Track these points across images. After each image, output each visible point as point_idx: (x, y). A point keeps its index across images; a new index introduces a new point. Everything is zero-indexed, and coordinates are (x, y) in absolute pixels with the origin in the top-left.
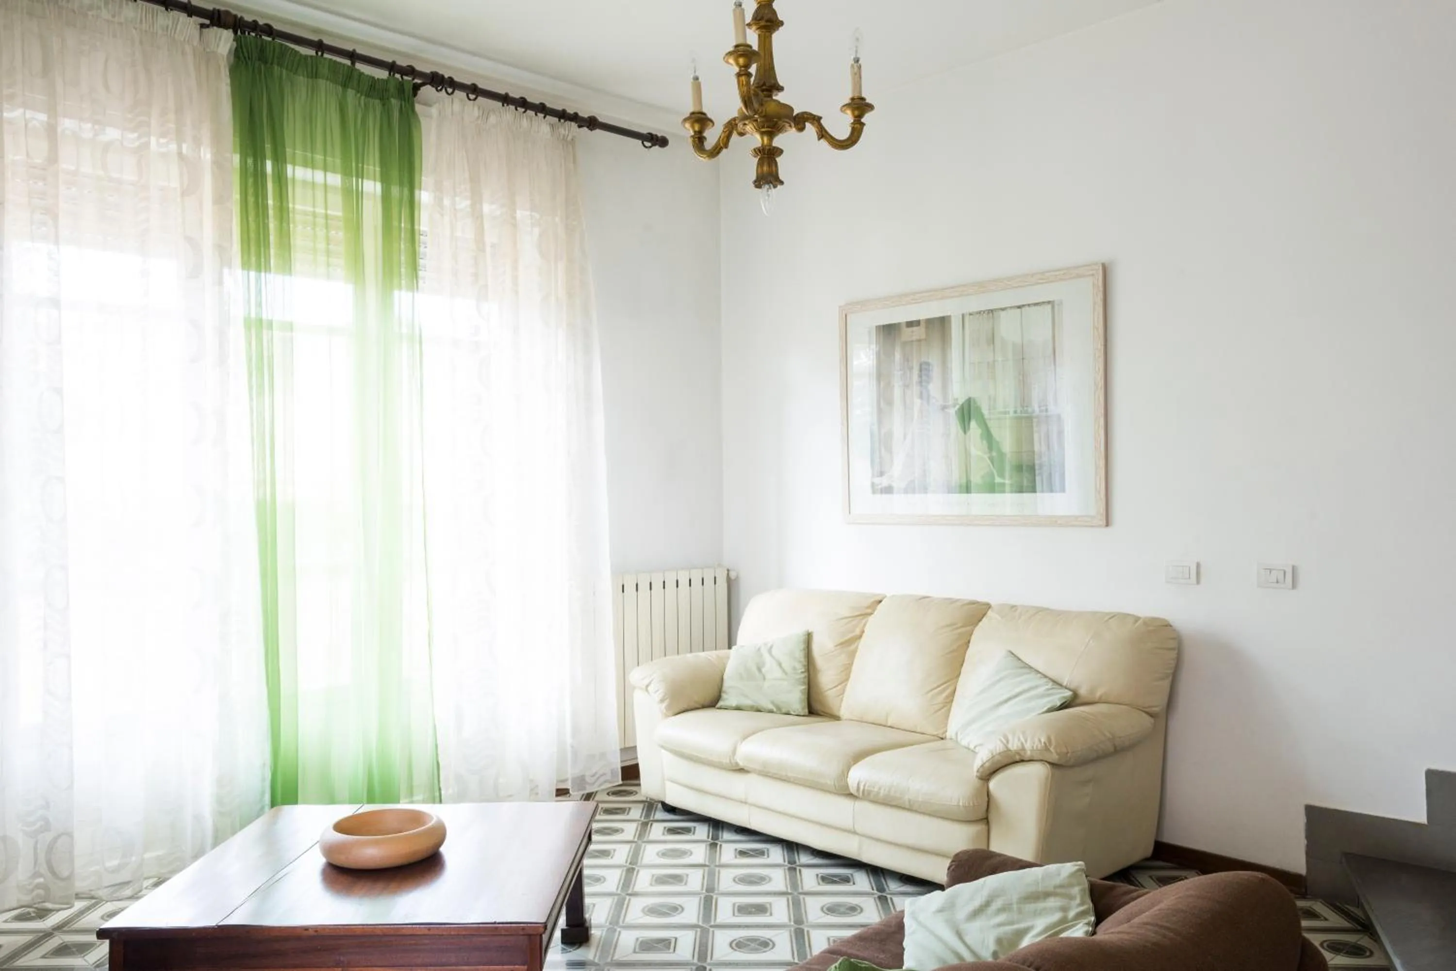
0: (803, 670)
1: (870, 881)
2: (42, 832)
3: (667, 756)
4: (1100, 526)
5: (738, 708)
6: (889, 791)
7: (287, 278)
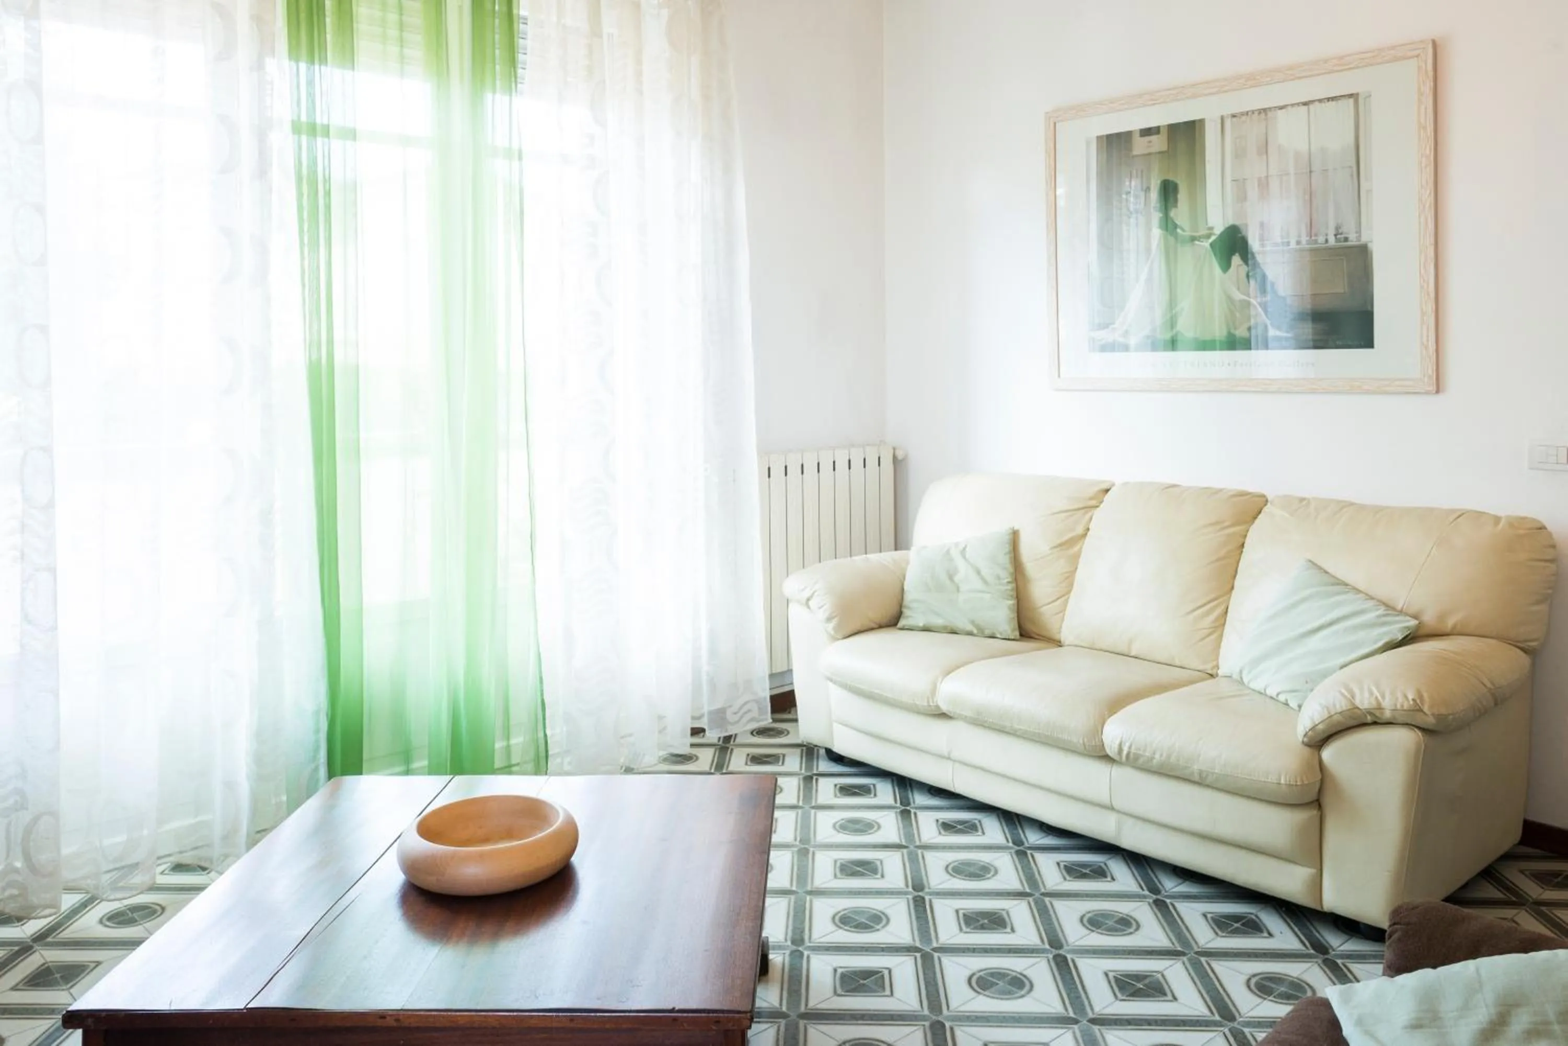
0: (1009, 580)
1: (1134, 875)
2: (17, 810)
3: (835, 692)
4: (1427, 393)
5: (926, 629)
6: (1169, 756)
7: (348, 73)
